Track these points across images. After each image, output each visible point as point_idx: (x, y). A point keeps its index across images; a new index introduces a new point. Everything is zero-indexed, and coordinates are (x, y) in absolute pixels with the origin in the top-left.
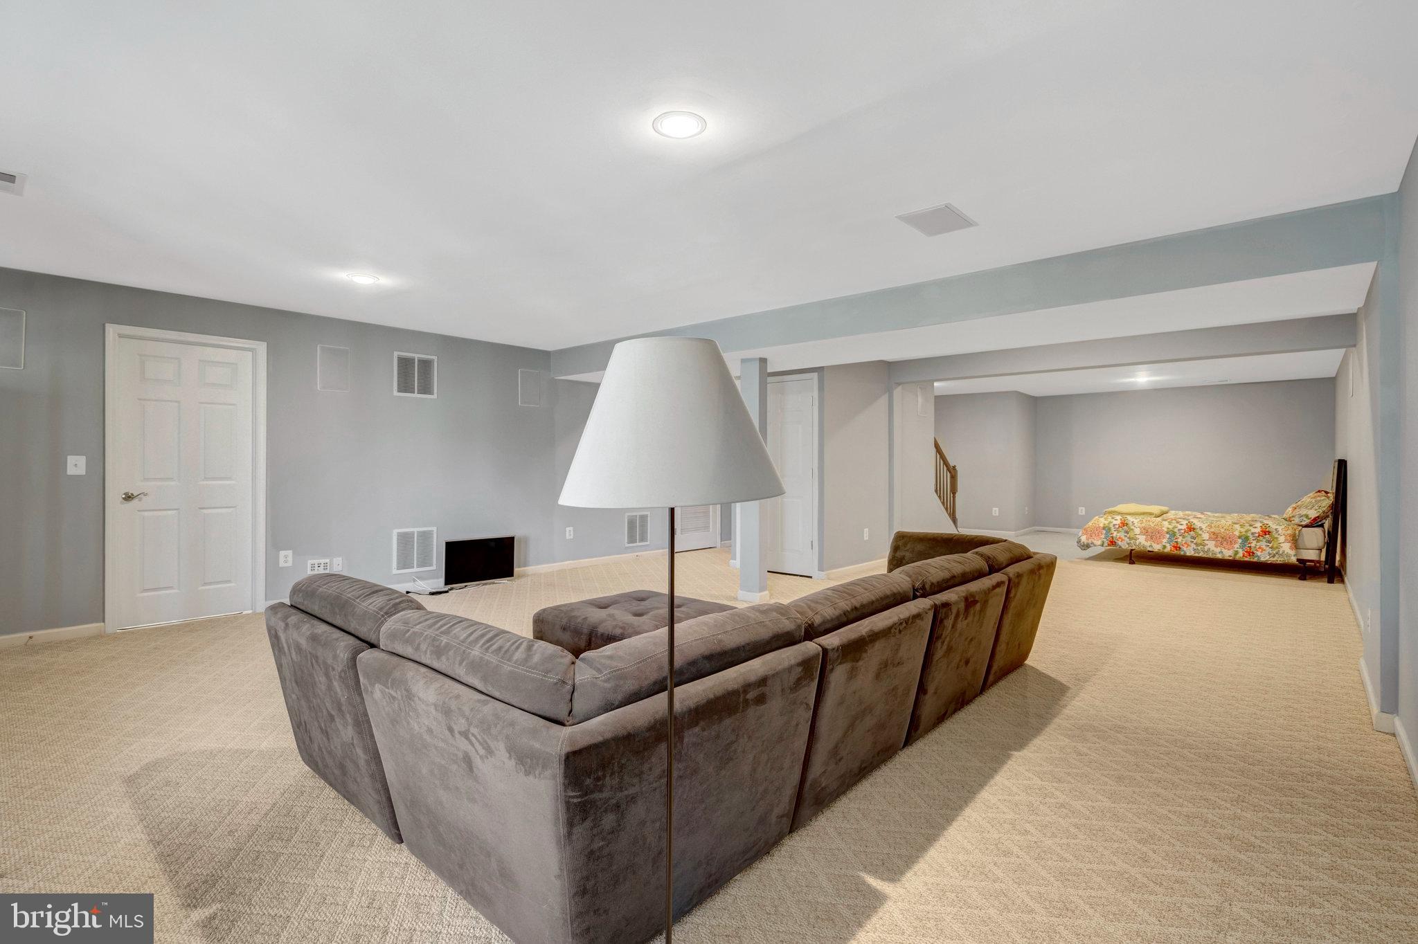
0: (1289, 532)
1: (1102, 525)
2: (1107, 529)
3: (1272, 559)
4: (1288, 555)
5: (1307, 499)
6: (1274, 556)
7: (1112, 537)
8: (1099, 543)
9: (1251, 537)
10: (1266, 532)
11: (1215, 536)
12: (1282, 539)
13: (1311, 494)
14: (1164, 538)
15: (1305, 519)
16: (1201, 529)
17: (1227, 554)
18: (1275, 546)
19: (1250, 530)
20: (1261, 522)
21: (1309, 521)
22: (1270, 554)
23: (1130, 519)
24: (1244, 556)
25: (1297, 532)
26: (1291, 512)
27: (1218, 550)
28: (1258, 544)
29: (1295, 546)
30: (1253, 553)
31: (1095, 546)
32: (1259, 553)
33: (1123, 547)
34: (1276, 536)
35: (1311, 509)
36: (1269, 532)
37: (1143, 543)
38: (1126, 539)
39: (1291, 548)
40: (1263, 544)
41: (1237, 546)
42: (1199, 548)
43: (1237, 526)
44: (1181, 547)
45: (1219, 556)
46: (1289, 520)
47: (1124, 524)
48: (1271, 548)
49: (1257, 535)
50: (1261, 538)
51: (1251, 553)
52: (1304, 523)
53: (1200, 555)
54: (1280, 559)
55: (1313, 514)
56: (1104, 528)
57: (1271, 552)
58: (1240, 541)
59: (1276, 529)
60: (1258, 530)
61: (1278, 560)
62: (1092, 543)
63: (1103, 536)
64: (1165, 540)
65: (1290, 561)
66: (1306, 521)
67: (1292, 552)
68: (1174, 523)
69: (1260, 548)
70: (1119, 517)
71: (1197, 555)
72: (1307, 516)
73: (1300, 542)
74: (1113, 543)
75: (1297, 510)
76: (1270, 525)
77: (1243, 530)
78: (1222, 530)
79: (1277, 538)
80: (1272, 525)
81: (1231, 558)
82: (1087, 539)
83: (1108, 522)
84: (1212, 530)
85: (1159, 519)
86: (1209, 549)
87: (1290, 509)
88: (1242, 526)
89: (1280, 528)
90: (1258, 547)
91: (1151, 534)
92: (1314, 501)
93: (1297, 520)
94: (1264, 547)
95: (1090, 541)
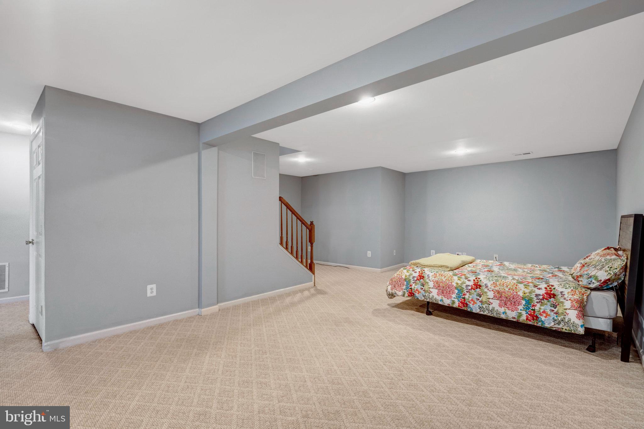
0: (576, 297)
1: (404, 277)
2: (407, 280)
3: (557, 326)
4: (574, 324)
5: (596, 256)
6: (559, 323)
7: (411, 289)
8: (400, 293)
9: (535, 300)
10: (550, 295)
11: (499, 295)
12: (568, 304)
13: (599, 251)
14: (453, 293)
15: (594, 281)
16: (487, 287)
17: (511, 315)
18: (560, 311)
19: (534, 292)
20: (547, 282)
21: (599, 283)
22: (554, 320)
23: (427, 271)
24: (527, 319)
25: (585, 297)
26: (579, 269)
27: (502, 310)
28: (542, 307)
29: (584, 315)
30: (537, 317)
31: (398, 296)
32: (543, 318)
33: (420, 299)
34: (562, 300)
35: (601, 269)
36: (554, 295)
37: (435, 296)
38: (422, 291)
39: (578, 317)
40: (547, 308)
41: (521, 307)
42: (484, 306)
43: (521, 286)
44: (468, 303)
45: (503, 316)
46: (577, 279)
47: (421, 277)
48: (556, 313)
49: (541, 297)
50: (546, 301)
51: (535, 317)
52: (592, 286)
53: (485, 313)
54: (565, 327)
55: (603, 276)
56: (405, 280)
57: (555, 318)
58: (524, 302)
59: (561, 292)
60: (543, 292)
61: (565, 328)
62: (395, 293)
63: (404, 287)
64: (454, 296)
65: (577, 332)
66: (596, 284)
67: (579, 322)
68: (463, 279)
69: (544, 312)
70: (418, 270)
71: (482, 313)
72: (596, 278)
73: (588, 308)
74: (411, 294)
75: (586, 268)
76: (556, 286)
77: (527, 291)
78: (507, 290)
79: (562, 303)
80: (558, 288)
81: (514, 320)
82: (392, 289)
83: (409, 274)
84: (497, 288)
85: (451, 273)
86: (493, 308)
87: (578, 265)
88: (526, 286)
89: (566, 292)
90: (542, 311)
91: (444, 289)
92: (603, 260)
93: (584, 281)
94: (548, 311)
95: (393, 292)
